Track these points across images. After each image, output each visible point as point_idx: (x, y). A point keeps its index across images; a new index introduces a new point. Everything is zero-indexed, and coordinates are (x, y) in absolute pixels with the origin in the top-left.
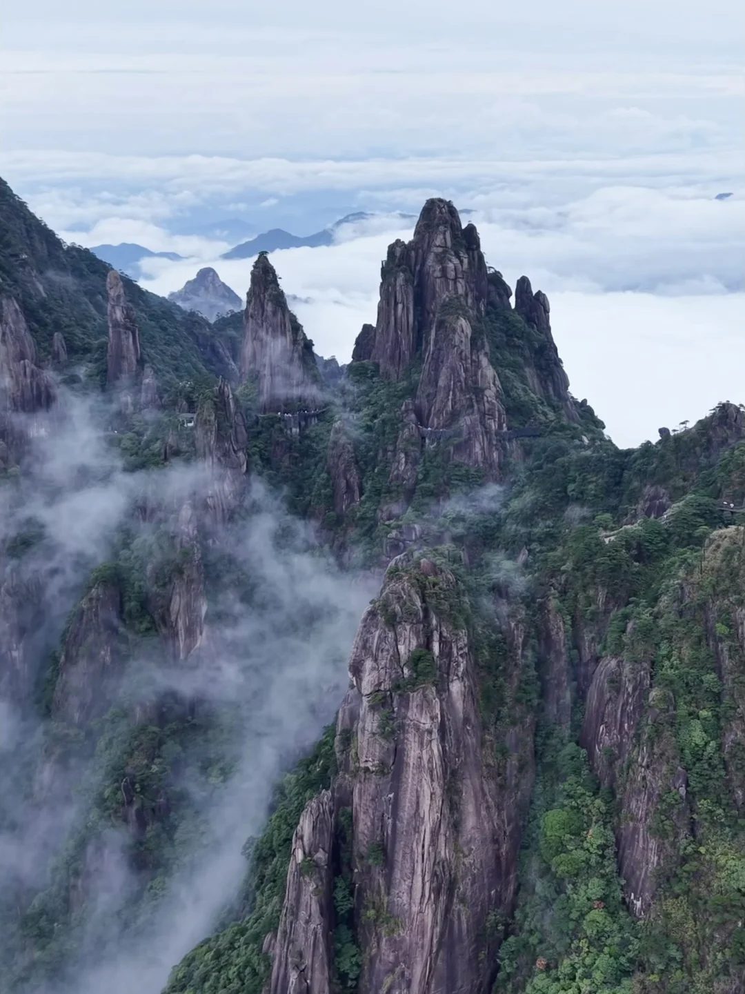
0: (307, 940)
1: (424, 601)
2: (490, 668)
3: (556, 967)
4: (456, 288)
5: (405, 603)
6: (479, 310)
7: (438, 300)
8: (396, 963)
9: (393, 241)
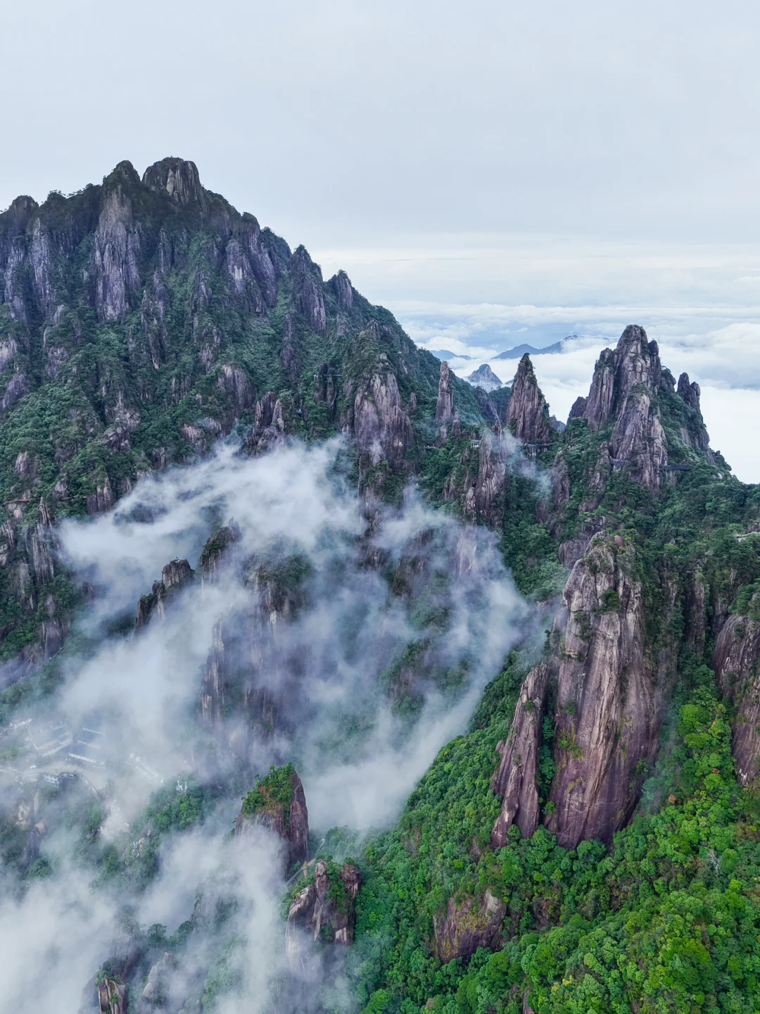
0: (524, 749)
1: (615, 561)
2: (652, 609)
3: (682, 804)
4: (641, 377)
5: (603, 561)
6: (654, 392)
7: (629, 384)
8: (577, 776)
9: (604, 348)
